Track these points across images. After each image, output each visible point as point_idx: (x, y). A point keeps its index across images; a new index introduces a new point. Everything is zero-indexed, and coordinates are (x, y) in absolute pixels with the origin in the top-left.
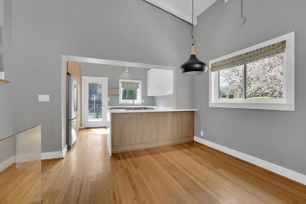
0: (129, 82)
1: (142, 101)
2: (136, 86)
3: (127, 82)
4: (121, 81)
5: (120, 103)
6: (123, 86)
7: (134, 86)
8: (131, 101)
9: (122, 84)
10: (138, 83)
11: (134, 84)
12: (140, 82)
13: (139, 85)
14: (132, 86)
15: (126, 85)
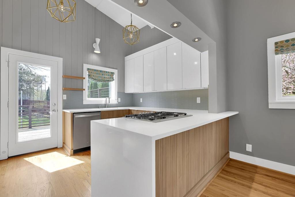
0: (99, 70)
1: (118, 100)
2: (109, 77)
3: (97, 70)
4: (86, 66)
5: (85, 103)
6: (89, 76)
7: (107, 76)
8: (102, 101)
9: (89, 72)
10: (112, 73)
11: (108, 74)
12: (115, 71)
13: (114, 76)
14: (104, 76)
15: (94, 75)
